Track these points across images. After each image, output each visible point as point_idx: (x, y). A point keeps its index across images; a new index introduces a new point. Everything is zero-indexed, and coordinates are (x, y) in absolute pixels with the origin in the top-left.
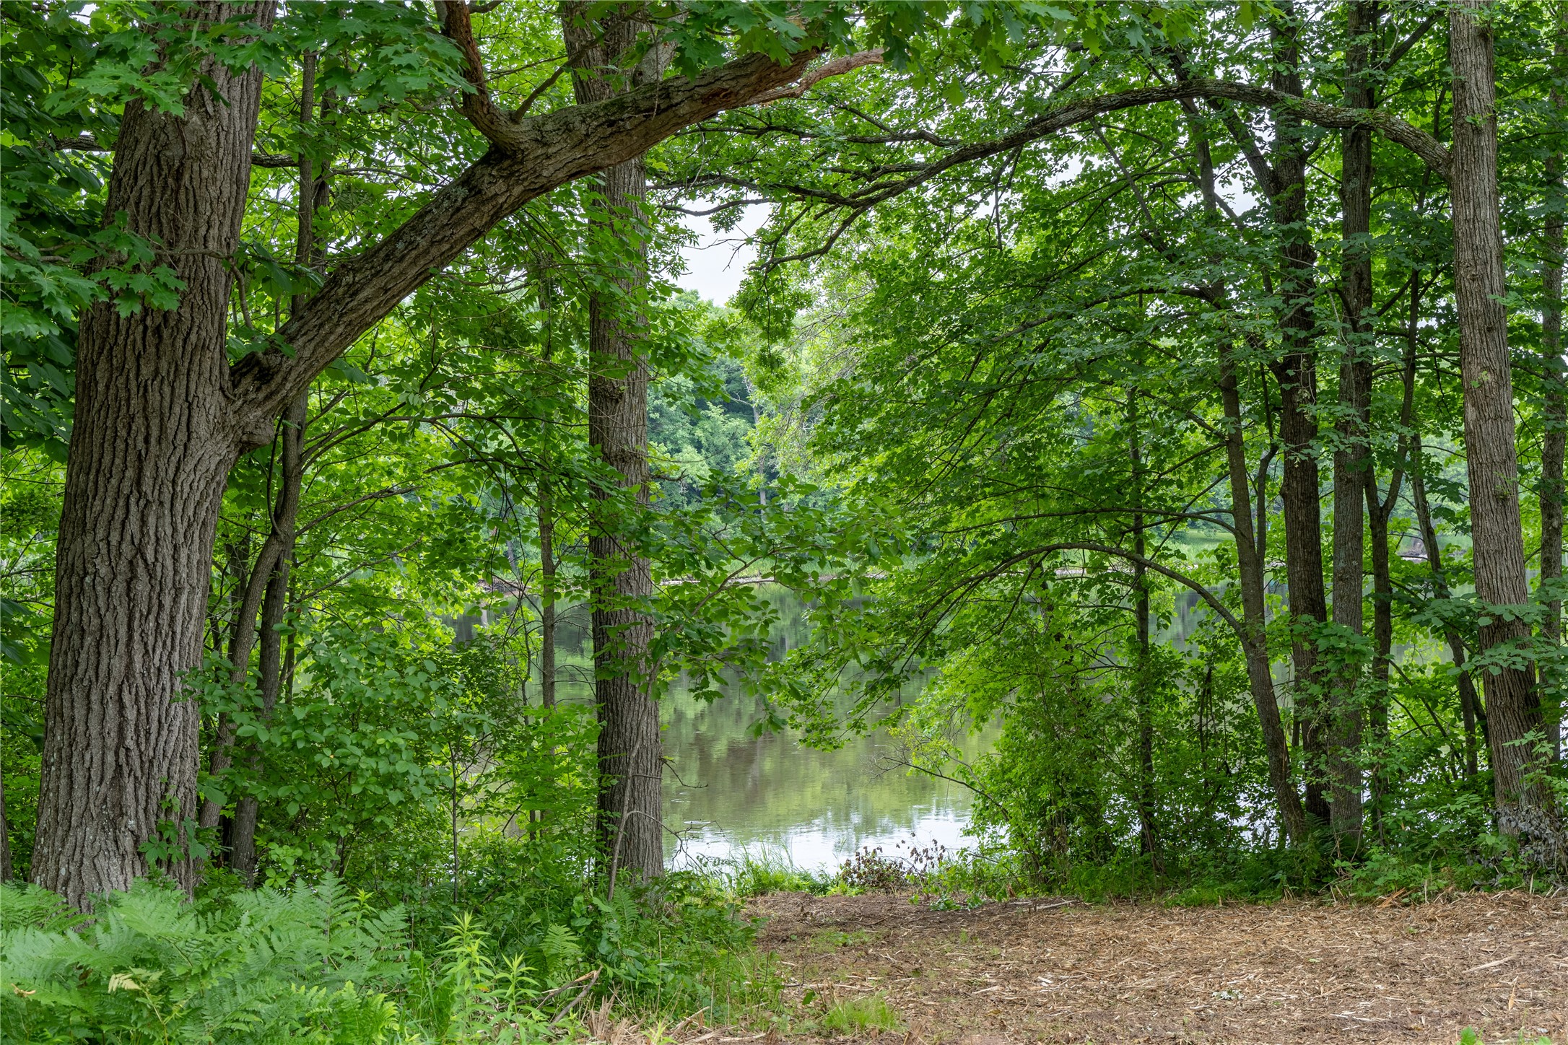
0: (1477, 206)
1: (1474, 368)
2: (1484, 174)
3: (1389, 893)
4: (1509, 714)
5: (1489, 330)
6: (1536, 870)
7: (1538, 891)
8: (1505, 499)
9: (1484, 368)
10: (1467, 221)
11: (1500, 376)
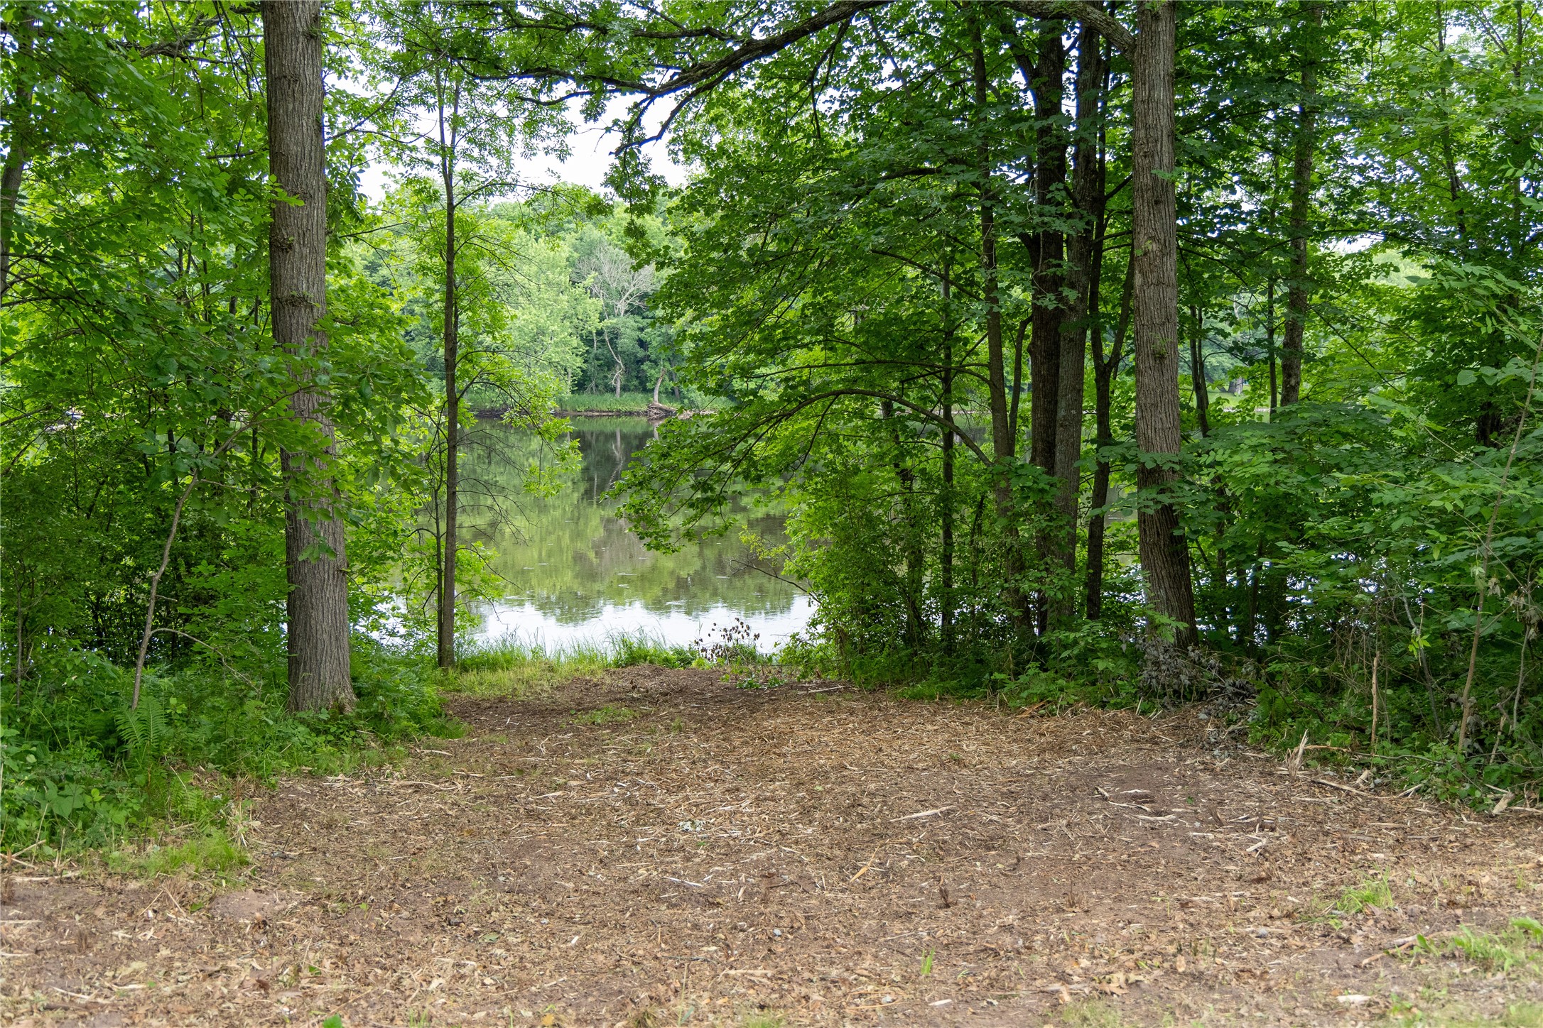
0: (1152, 88)
1: (1142, 238)
2: (1160, 57)
3: (1030, 704)
4: (1156, 551)
5: (1157, 202)
6: (1149, 693)
7: (1144, 713)
8: (1162, 357)
9: (1150, 238)
10: (1143, 101)
11: (1164, 246)
